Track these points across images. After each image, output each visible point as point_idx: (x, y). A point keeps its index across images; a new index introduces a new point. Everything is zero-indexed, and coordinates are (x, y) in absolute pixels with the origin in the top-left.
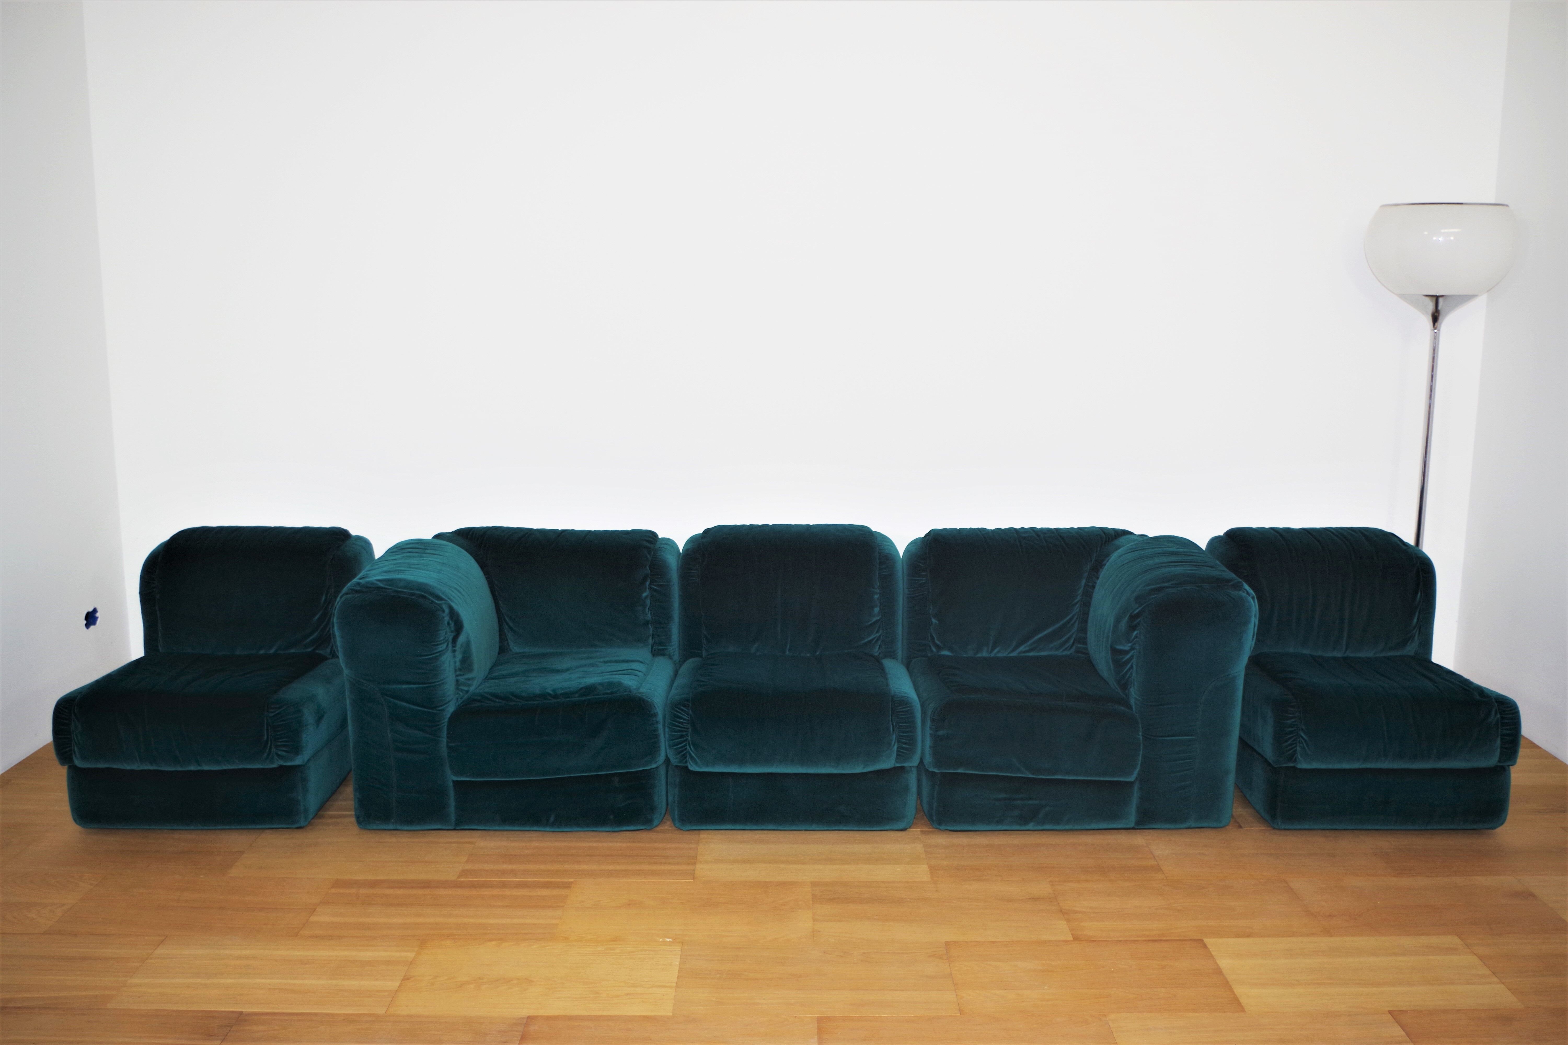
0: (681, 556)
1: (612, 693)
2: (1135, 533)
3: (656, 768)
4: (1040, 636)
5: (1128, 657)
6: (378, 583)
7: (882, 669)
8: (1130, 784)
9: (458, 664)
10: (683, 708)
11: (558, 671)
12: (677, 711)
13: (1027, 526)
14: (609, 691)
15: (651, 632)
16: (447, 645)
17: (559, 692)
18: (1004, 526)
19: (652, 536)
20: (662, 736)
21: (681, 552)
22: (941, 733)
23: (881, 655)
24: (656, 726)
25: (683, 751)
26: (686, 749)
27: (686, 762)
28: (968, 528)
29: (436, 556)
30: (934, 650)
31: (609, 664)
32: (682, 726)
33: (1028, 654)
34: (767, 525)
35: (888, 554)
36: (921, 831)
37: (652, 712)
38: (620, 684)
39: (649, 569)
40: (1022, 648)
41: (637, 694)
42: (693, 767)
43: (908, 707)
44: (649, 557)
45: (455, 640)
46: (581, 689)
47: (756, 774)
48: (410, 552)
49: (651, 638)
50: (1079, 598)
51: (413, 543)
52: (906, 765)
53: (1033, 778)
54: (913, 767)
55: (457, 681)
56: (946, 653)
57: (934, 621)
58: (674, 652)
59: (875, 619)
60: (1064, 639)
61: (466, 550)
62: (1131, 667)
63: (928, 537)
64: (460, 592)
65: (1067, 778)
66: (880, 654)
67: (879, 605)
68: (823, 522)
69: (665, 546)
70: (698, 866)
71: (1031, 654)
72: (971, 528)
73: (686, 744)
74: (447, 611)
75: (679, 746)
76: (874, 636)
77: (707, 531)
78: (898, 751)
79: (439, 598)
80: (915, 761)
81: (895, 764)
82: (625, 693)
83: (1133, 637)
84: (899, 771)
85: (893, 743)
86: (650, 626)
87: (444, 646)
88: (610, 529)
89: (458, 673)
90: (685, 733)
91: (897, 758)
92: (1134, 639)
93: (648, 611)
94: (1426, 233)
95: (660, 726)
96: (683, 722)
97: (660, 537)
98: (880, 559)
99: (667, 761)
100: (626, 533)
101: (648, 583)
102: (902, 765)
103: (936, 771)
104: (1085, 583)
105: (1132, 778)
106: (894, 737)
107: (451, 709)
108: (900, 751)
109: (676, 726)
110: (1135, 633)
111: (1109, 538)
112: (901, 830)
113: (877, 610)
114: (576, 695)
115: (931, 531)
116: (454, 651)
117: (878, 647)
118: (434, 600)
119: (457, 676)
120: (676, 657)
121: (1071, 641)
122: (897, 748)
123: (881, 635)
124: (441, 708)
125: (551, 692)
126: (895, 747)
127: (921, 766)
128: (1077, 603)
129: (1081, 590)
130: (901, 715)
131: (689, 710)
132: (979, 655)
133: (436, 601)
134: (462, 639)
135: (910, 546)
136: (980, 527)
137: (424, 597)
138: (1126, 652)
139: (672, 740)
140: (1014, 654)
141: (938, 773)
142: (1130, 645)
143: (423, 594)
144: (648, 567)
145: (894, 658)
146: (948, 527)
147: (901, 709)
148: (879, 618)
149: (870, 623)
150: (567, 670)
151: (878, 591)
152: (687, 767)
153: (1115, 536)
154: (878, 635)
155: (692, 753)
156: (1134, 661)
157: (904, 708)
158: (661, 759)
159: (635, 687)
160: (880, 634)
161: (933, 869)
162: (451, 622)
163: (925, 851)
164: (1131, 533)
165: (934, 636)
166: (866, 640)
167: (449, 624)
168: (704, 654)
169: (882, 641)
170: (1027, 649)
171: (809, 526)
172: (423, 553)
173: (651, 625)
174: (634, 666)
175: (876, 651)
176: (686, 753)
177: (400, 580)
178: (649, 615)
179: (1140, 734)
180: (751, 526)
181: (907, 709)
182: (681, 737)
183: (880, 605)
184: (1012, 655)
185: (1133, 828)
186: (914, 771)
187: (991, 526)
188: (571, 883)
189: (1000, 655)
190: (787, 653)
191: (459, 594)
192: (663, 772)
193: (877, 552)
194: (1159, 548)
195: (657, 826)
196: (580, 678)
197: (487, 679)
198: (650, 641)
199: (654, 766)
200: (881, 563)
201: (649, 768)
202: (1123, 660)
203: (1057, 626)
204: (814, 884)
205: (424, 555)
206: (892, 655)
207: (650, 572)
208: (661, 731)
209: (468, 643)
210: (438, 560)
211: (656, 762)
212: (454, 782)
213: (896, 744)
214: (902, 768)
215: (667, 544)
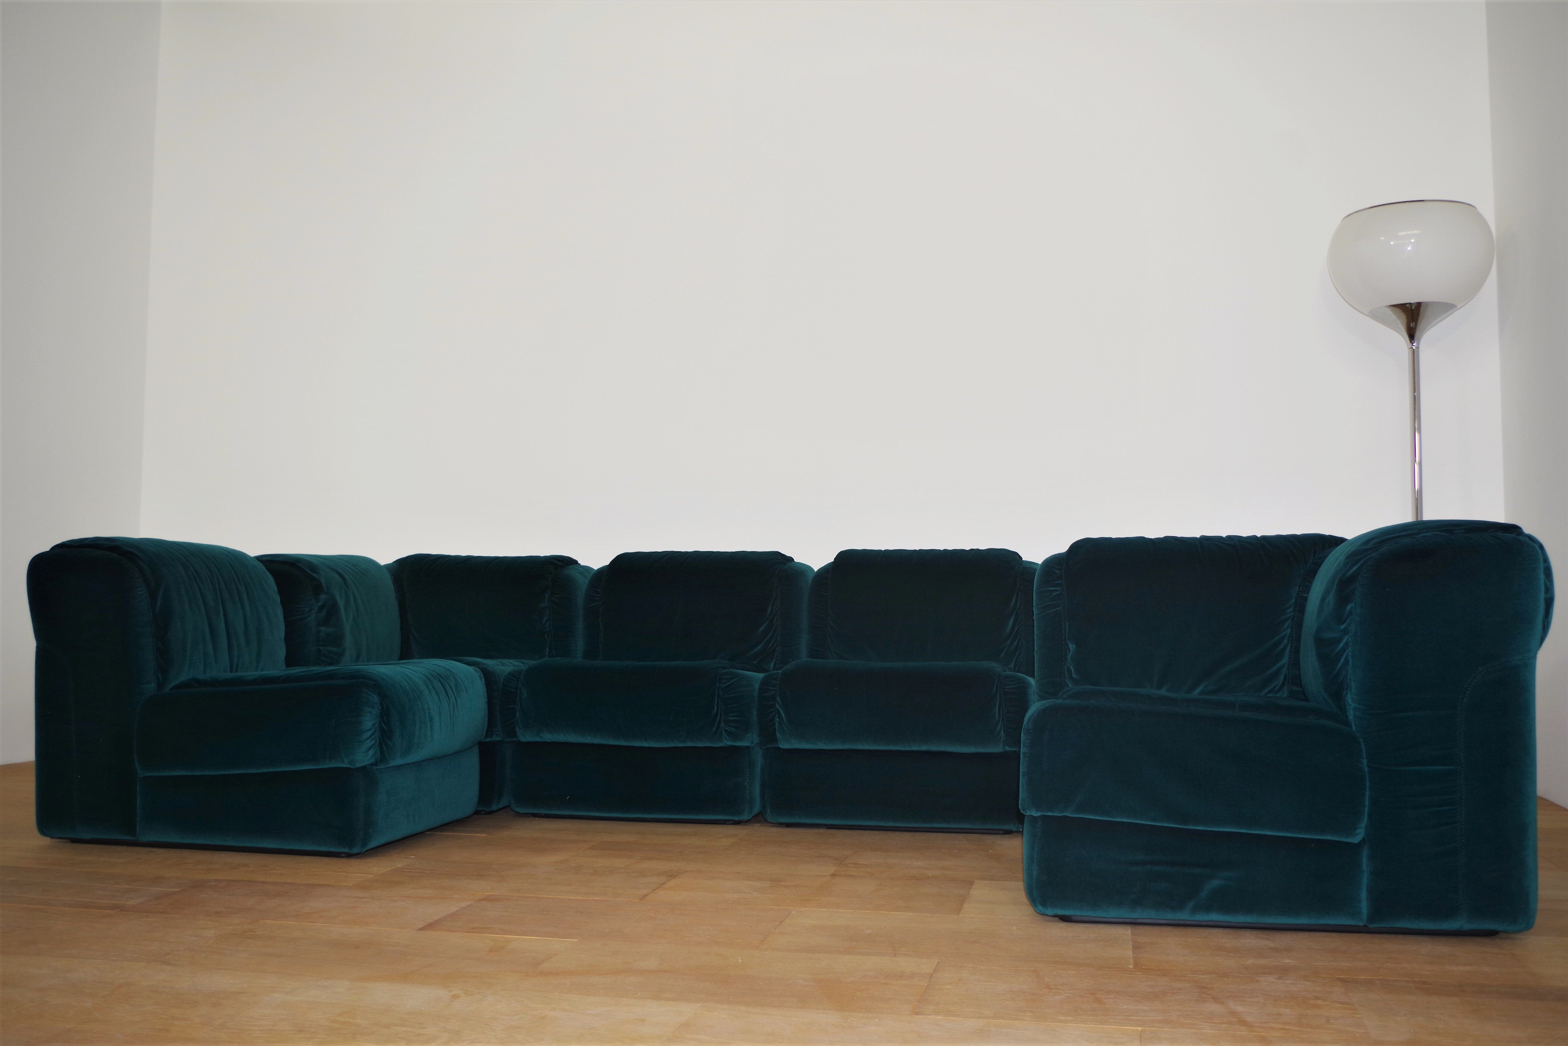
4: (1229, 668)
5: (1341, 645)
39: (550, 581)
50: (1288, 613)
60: (1267, 674)
62: (1347, 661)
83: (1346, 614)
92: (1348, 616)
94: (1383, 238)
103: (1034, 813)
105: (1356, 838)
110: (1349, 607)
121: (1279, 682)
128: (1285, 620)
138: (1337, 640)
140: (1193, 695)
141: (1036, 817)
142: (1342, 627)
156: (1349, 651)
165: (1071, 667)
170: (1210, 688)
179: (1364, 761)
202: (1334, 653)
203: (1255, 654)
207: (551, 584)
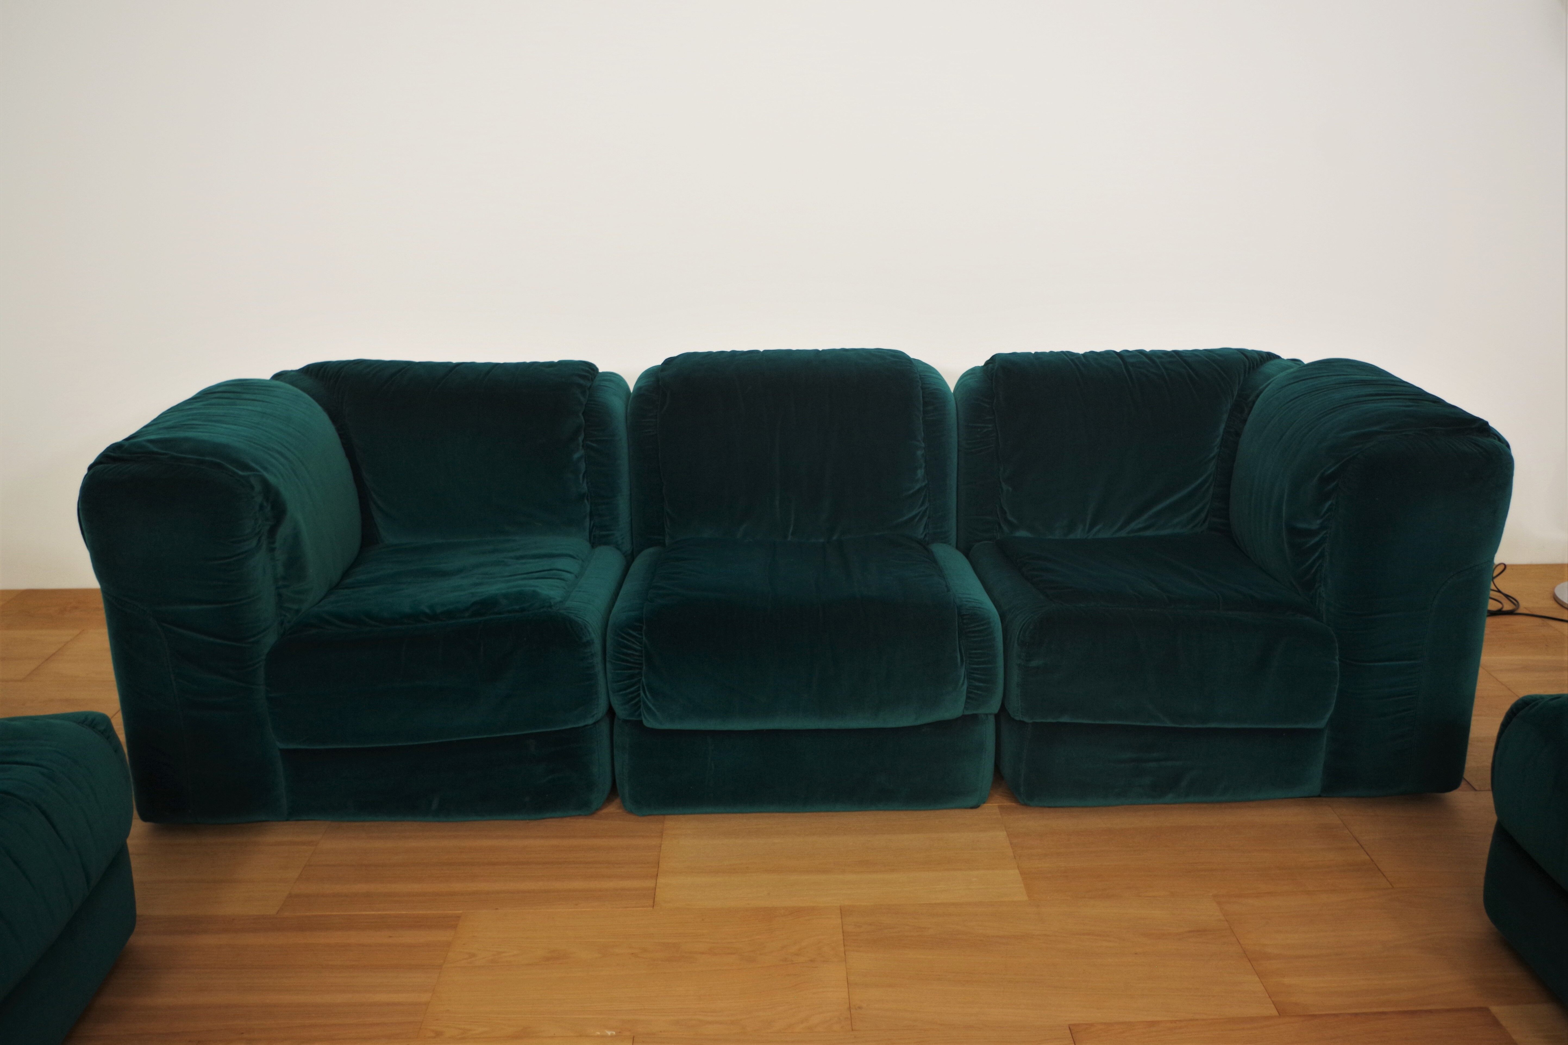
0: (631, 396)
1: (523, 610)
2: (1282, 357)
3: (595, 723)
4: (1159, 507)
6: (149, 445)
7: (933, 560)
8: (1318, 732)
9: (280, 570)
10: (631, 632)
11: (444, 574)
12: (623, 638)
13: (1132, 347)
14: (517, 607)
15: (588, 510)
16: (259, 540)
17: (439, 610)
18: (1099, 349)
19: (587, 369)
20: (601, 676)
21: (632, 391)
22: (1034, 663)
23: (927, 539)
24: (591, 661)
25: (633, 699)
26: (639, 695)
27: (640, 715)
28: (1048, 351)
29: (256, 403)
30: (1005, 528)
31: (523, 561)
32: (632, 660)
33: (1142, 534)
34: (757, 352)
35: (935, 389)
36: (1000, 807)
37: (585, 640)
38: (535, 595)
39: (582, 418)
40: (1133, 525)
41: (562, 611)
42: (649, 723)
43: (983, 625)
44: (582, 399)
45: (273, 531)
46: (474, 604)
47: (750, 731)
48: (216, 398)
49: (588, 520)
50: (1216, 450)
51: (231, 385)
52: (981, 711)
53: (1174, 728)
54: (991, 714)
55: (280, 595)
56: (1022, 533)
57: (1005, 487)
58: (623, 539)
59: (918, 487)
60: (1194, 511)
61: (313, 396)
62: (1323, 556)
63: (991, 365)
64: (286, 458)
65: (1226, 726)
66: (926, 535)
67: (924, 465)
68: (838, 346)
69: (607, 383)
70: (661, 881)
71: (1149, 533)
72: (1051, 352)
73: (639, 687)
74: (258, 488)
75: (628, 691)
76: (917, 512)
77: (669, 362)
78: (968, 692)
79: (245, 467)
80: (994, 706)
81: (963, 712)
82: (542, 610)
83: (1325, 510)
84: (969, 720)
85: (961, 681)
86: (586, 501)
87: (254, 543)
88: (528, 361)
89: (280, 583)
90: (637, 671)
91: (966, 702)
92: (1326, 512)
93: (583, 480)
95: (598, 660)
96: (633, 654)
97: (600, 371)
98: (923, 397)
99: (611, 712)
100: (551, 365)
101: (581, 439)
102: (975, 712)
103: (1027, 720)
104: (1225, 429)
105: (1322, 724)
106: (963, 671)
107: (270, 639)
108: (971, 693)
109: (623, 661)
110: (1327, 505)
111: (1253, 363)
112: (972, 808)
113: (920, 473)
114: (467, 614)
115: (996, 354)
116: (272, 550)
117: (922, 527)
118: (236, 471)
119: (277, 588)
120: (627, 547)
121: (1203, 515)
122: (967, 688)
123: (927, 509)
124: (252, 640)
125: (427, 610)
126: (965, 687)
127: (1002, 714)
128: (1213, 458)
129: (1218, 440)
130: (975, 637)
131: (642, 635)
132: (1072, 536)
133: (241, 473)
134: (284, 531)
135: (965, 378)
136: (1065, 349)
137: (219, 466)
138: (1311, 533)
139: (618, 682)
140: (1123, 534)
141: (1028, 724)
142: (1319, 522)
143: (218, 461)
144: (581, 415)
145: (945, 543)
146: (1019, 351)
147: (974, 627)
148: (924, 484)
149: (911, 492)
150: (460, 571)
151: (923, 445)
152: (641, 722)
153: (1261, 361)
154: (923, 508)
155: (647, 702)
156: (1328, 546)
157: (978, 626)
158: (601, 709)
159: (559, 599)
160: (926, 507)
161: (1027, 877)
162: (265, 504)
163: (1011, 844)
164: (1278, 357)
165: (1006, 509)
166: (905, 518)
167: (261, 507)
168: (667, 541)
169: (929, 518)
170: (1140, 526)
171: (817, 351)
172: (237, 399)
173: (588, 499)
174: (561, 563)
175: (920, 533)
176: (639, 701)
177: (186, 439)
178: (585, 485)
179: (1337, 657)
180: (734, 353)
181: (982, 628)
182: (632, 676)
183: (926, 467)
184: (1118, 535)
185: (1319, 796)
186: (992, 719)
187: (1080, 349)
188: (458, 917)
189: (1101, 536)
190: (790, 538)
191: (282, 460)
192: (605, 727)
193: (919, 388)
194: (1338, 375)
195: (598, 810)
196: (476, 585)
197: (334, 588)
198: (587, 523)
199: (590, 721)
200: (925, 404)
201: (581, 724)
202: (1308, 545)
203: (1184, 492)
204: (844, 912)
205: (238, 402)
206: (942, 538)
207: (584, 421)
208: (599, 668)
209: (296, 537)
210: (259, 409)
211: (593, 716)
212: (281, 750)
213: (966, 681)
214: (975, 717)
215: (611, 381)
